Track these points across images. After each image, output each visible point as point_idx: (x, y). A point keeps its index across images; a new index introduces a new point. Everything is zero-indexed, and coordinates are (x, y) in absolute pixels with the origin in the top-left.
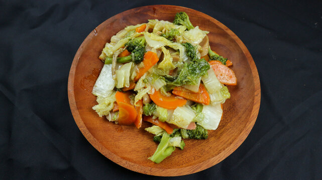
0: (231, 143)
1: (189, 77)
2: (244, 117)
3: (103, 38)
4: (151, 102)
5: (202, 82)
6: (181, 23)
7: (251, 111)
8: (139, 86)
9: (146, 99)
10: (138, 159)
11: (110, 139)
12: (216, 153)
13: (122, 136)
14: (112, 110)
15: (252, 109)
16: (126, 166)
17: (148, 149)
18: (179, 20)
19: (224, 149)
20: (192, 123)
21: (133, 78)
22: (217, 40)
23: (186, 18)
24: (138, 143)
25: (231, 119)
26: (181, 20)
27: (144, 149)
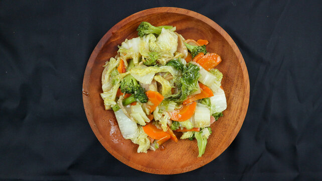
0: (241, 111)
1: (190, 89)
2: (239, 83)
3: (95, 92)
4: (173, 122)
5: (199, 82)
6: (147, 33)
7: (242, 77)
8: (157, 116)
9: (170, 123)
10: (190, 160)
11: (164, 160)
12: (235, 123)
13: (168, 151)
14: (151, 143)
15: (243, 75)
16: (187, 171)
17: (190, 147)
18: (143, 31)
19: (239, 118)
20: (211, 117)
21: (148, 114)
22: (184, 26)
23: (148, 26)
24: (181, 149)
25: (231, 89)
26: (145, 31)
27: (188, 149)
